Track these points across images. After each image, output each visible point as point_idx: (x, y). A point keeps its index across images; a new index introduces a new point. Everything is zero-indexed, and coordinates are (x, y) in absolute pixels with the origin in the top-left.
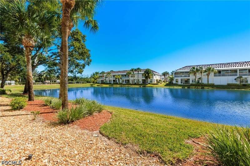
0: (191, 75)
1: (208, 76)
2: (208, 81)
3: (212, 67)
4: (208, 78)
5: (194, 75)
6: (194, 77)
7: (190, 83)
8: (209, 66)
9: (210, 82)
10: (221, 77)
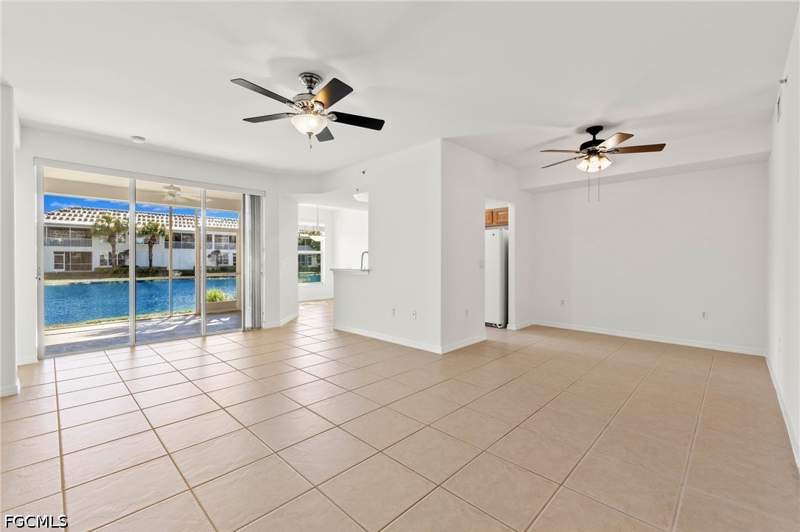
0: (95, 240)
1: (151, 247)
2: (151, 261)
3: (161, 223)
4: (150, 251)
5: (109, 241)
6: (108, 248)
7: (94, 267)
8: (151, 219)
9: (154, 264)
10: (182, 250)
